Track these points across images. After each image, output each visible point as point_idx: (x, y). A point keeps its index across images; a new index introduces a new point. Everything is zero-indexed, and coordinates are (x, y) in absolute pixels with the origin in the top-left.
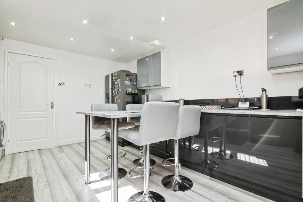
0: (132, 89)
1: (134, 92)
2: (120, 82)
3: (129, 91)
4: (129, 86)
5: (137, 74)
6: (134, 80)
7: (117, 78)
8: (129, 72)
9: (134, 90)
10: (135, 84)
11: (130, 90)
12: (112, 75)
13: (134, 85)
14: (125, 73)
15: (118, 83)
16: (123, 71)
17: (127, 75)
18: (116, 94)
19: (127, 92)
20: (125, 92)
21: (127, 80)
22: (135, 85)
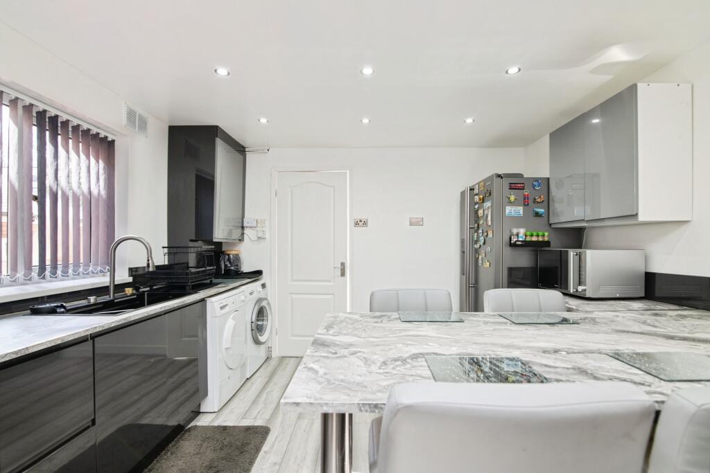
0: (527, 231)
1: (534, 239)
2: (490, 210)
3: (517, 235)
4: (518, 221)
5: (548, 179)
6: (539, 200)
7: (483, 198)
8: (520, 176)
9: (535, 234)
10: (541, 211)
11: (521, 233)
12: (472, 189)
13: (537, 215)
14: (506, 182)
15: (486, 212)
16: (499, 176)
17: (512, 187)
18: (481, 244)
19: (510, 238)
20: (506, 238)
21: (510, 203)
22: (541, 216)
